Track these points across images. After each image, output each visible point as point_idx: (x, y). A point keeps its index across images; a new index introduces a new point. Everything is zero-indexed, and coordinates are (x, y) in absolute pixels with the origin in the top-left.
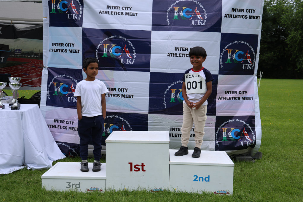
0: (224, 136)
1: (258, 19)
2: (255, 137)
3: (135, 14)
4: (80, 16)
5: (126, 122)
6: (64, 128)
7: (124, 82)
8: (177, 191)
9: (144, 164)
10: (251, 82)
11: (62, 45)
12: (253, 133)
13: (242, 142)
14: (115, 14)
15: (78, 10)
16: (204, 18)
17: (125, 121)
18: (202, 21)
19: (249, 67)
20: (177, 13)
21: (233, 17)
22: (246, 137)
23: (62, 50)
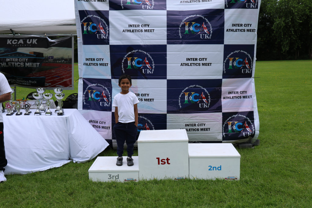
0: (229, 129)
1: (254, 31)
2: (255, 128)
3: (152, 31)
5: (149, 121)
6: (98, 127)
7: (146, 89)
8: (196, 179)
9: (169, 159)
10: (250, 84)
11: (94, 59)
12: (252, 125)
13: (244, 133)
14: (135, 32)
15: (105, 30)
16: (210, 32)
17: (148, 120)
18: (208, 35)
19: (247, 71)
20: (188, 28)
21: (234, 31)
22: (247, 129)
23: (94, 64)
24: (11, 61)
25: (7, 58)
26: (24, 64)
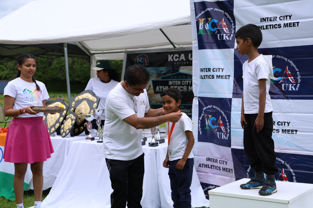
3: (296, 24)
4: (232, 35)
5: (288, 165)
6: (217, 168)
7: (286, 114)
11: (209, 70)
14: (270, 28)
15: (230, 29)
17: (286, 164)
23: (208, 77)
24: (174, 84)
25: (170, 81)
26: (188, 88)
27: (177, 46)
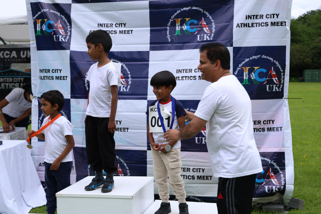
1: (283, 25)
2: (285, 181)
3: (130, 32)
4: (68, 37)
5: (122, 161)
10: (280, 108)
11: (49, 71)
12: (282, 175)
13: (266, 187)
15: (66, 31)
16: (211, 31)
17: (120, 159)
18: (209, 34)
19: (275, 89)
20: (179, 27)
21: (249, 27)
22: (273, 180)
23: (48, 78)
24: (5, 81)
26: (20, 85)
27: (8, 43)
